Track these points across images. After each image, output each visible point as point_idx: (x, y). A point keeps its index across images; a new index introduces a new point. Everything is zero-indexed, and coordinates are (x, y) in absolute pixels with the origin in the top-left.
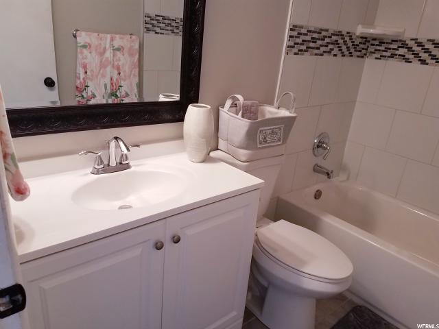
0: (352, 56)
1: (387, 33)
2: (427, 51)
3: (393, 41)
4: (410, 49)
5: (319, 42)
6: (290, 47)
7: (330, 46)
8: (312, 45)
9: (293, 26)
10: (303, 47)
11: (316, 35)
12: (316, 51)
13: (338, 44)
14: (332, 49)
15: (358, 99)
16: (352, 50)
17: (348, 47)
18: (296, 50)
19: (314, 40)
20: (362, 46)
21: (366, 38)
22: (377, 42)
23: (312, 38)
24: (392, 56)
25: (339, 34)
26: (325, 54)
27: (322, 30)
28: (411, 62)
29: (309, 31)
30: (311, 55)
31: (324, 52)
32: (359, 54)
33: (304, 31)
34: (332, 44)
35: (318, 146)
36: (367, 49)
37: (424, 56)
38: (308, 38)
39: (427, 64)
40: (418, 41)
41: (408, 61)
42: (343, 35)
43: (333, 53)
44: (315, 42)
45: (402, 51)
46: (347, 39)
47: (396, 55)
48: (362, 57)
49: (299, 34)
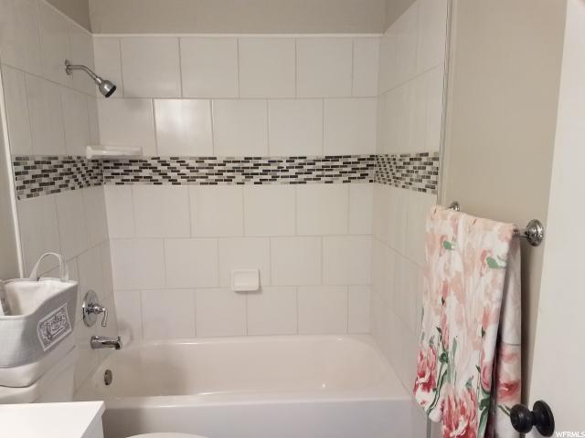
0: (89, 185)
1: (126, 154)
2: (174, 170)
3: (131, 161)
4: (155, 169)
5: (52, 175)
6: (19, 188)
7: (65, 178)
8: (44, 180)
9: (17, 159)
10: (36, 186)
11: (46, 167)
12: (52, 188)
13: (72, 173)
14: (68, 181)
15: (110, 236)
16: (88, 178)
17: (83, 176)
18: (27, 191)
19: (45, 174)
20: (96, 171)
21: (97, 161)
22: (111, 165)
23: (43, 171)
24: (137, 179)
25: (69, 161)
26: (62, 189)
27: (50, 158)
28: (161, 184)
29: (37, 163)
30: (48, 193)
31: (61, 186)
32: (95, 181)
33: (30, 163)
34: (66, 174)
35: (89, 312)
36: (102, 174)
37: (173, 175)
38: (38, 172)
39: (179, 184)
40: (161, 159)
41: (157, 183)
42: (73, 162)
43: (70, 185)
44: (47, 176)
45: (146, 172)
46: (79, 165)
47: (141, 177)
48: (100, 184)
49: (26, 168)
